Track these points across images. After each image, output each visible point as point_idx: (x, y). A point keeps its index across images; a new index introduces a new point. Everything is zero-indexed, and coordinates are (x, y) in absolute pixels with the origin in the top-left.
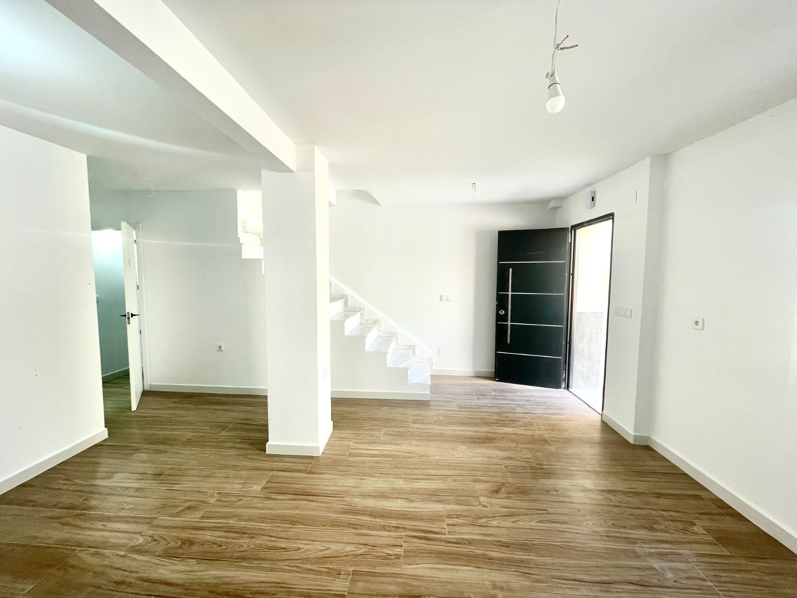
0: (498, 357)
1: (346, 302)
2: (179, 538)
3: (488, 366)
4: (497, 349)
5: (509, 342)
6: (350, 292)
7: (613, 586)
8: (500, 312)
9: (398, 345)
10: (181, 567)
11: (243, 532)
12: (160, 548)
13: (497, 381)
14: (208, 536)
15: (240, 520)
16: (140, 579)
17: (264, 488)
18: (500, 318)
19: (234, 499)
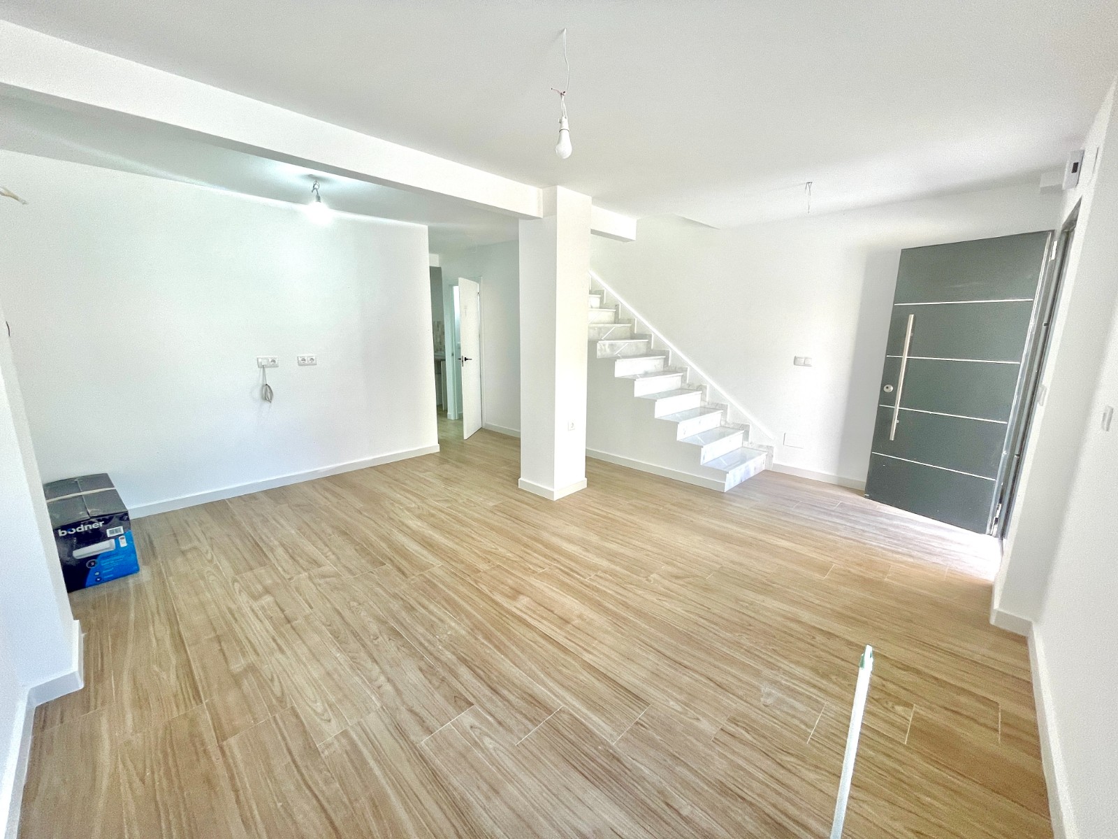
0: (874, 461)
1: (666, 360)
2: (429, 511)
3: (860, 473)
4: (874, 448)
5: (892, 438)
6: (673, 348)
7: (687, 670)
8: (885, 389)
9: (726, 421)
10: (419, 524)
11: (460, 521)
12: (417, 512)
13: (865, 497)
14: (443, 516)
15: (465, 516)
16: (400, 521)
17: (496, 506)
18: (886, 399)
19: (472, 505)
